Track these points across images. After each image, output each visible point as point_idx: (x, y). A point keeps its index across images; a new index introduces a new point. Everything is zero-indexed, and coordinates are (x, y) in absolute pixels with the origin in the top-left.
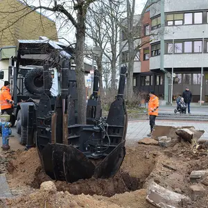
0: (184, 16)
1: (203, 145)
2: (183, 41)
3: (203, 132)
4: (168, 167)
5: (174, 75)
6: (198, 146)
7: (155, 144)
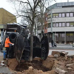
0: (59, 15)
1: (69, 57)
2: (58, 23)
3: (68, 53)
4: (59, 64)
5: (56, 34)
6: (67, 57)
7: (53, 57)
